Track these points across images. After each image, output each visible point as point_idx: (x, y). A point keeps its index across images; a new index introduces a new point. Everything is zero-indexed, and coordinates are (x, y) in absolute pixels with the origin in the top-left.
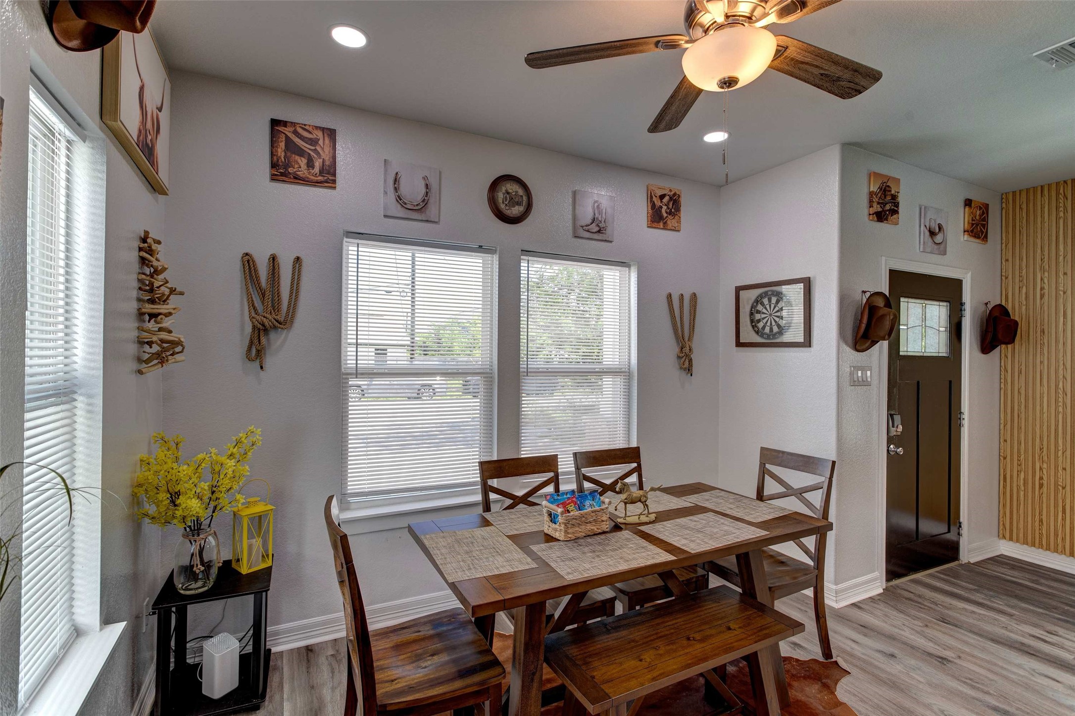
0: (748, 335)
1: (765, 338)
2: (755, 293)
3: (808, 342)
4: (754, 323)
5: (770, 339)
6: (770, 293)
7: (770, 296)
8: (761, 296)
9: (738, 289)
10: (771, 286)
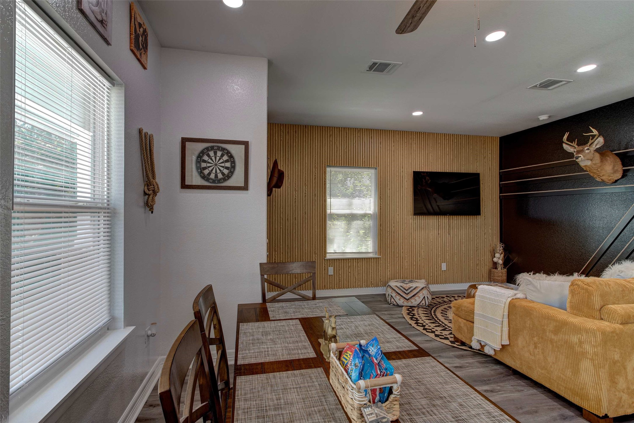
0: (194, 178)
1: (211, 182)
2: (202, 146)
3: (245, 188)
4: (201, 171)
5: (215, 183)
6: (215, 148)
7: (215, 150)
8: (207, 149)
9: (184, 141)
10: (218, 143)
